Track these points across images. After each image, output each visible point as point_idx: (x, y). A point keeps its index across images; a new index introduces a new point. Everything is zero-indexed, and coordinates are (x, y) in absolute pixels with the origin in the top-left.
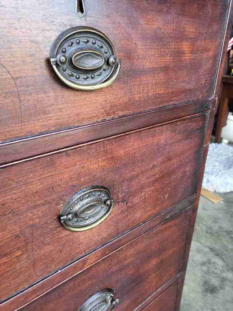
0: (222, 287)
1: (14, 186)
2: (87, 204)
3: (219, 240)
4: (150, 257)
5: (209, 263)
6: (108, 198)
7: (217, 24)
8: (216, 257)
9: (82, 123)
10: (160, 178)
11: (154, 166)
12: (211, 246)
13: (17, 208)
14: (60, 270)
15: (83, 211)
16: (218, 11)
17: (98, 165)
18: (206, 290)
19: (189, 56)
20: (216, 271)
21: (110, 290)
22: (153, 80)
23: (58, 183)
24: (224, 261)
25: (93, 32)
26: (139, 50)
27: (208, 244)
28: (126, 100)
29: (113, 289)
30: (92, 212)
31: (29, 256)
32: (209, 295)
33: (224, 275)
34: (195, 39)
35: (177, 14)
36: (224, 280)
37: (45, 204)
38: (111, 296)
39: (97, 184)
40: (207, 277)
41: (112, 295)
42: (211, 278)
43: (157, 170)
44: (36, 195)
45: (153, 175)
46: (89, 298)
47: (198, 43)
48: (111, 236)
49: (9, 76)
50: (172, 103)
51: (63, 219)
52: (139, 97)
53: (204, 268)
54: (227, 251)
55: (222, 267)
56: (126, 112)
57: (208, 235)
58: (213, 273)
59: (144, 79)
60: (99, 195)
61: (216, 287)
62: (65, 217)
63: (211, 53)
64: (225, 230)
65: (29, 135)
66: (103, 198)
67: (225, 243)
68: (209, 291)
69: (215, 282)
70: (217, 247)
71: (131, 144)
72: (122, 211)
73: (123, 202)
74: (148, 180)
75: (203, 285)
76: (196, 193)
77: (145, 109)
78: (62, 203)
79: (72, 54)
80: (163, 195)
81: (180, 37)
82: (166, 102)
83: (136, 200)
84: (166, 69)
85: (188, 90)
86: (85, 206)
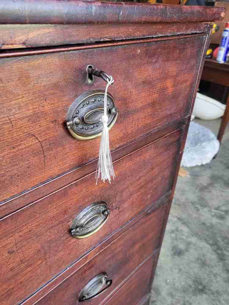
0: (187, 250)
1: (38, 216)
2: (90, 217)
3: (186, 210)
4: (134, 244)
5: (177, 231)
6: (105, 209)
7: (194, 60)
8: (183, 225)
9: (88, 160)
10: (145, 184)
11: (140, 178)
12: (179, 216)
13: (39, 231)
14: (69, 267)
15: (87, 223)
16: (195, 50)
17: (98, 187)
18: (175, 254)
19: (171, 90)
20: (182, 237)
21: (104, 273)
22: (142, 115)
23: (69, 207)
24: (189, 228)
25: (100, 94)
26: (134, 96)
27: (176, 215)
28: (122, 135)
29: (106, 272)
30: (94, 222)
31: (47, 263)
32: (176, 257)
33: (189, 240)
34: (177, 76)
35: (163, 61)
36: (189, 244)
37: (59, 224)
38: (105, 278)
39: (98, 201)
40: (175, 242)
41: (106, 276)
42: (178, 243)
43: (142, 179)
44: (53, 219)
45: (139, 184)
46: (89, 281)
47: (179, 78)
48: (106, 235)
49: (37, 141)
50: (156, 128)
51: (74, 232)
52: (132, 131)
53: (173, 235)
54: (192, 219)
55: (188, 233)
56: (122, 144)
57: (177, 207)
58: (181, 239)
59: (136, 116)
60: (98, 208)
61: (182, 250)
62: (74, 230)
63: (188, 83)
64: (190, 201)
65: (50, 179)
66: (101, 210)
67: (191, 212)
68: (177, 255)
69: (182, 246)
70: (184, 216)
71: (124, 165)
72: (115, 216)
73: (116, 209)
74: (136, 188)
75: (172, 250)
76: (172, 189)
77: (135, 138)
78: (72, 220)
79: (84, 114)
80: (146, 196)
81: (165, 77)
82: (152, 129)
83: (126, 205)
84: (153, 104)
85: (169, 115)
86: (88, 219)
